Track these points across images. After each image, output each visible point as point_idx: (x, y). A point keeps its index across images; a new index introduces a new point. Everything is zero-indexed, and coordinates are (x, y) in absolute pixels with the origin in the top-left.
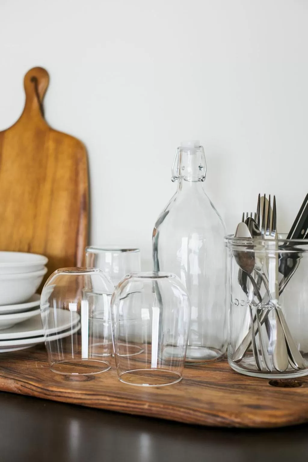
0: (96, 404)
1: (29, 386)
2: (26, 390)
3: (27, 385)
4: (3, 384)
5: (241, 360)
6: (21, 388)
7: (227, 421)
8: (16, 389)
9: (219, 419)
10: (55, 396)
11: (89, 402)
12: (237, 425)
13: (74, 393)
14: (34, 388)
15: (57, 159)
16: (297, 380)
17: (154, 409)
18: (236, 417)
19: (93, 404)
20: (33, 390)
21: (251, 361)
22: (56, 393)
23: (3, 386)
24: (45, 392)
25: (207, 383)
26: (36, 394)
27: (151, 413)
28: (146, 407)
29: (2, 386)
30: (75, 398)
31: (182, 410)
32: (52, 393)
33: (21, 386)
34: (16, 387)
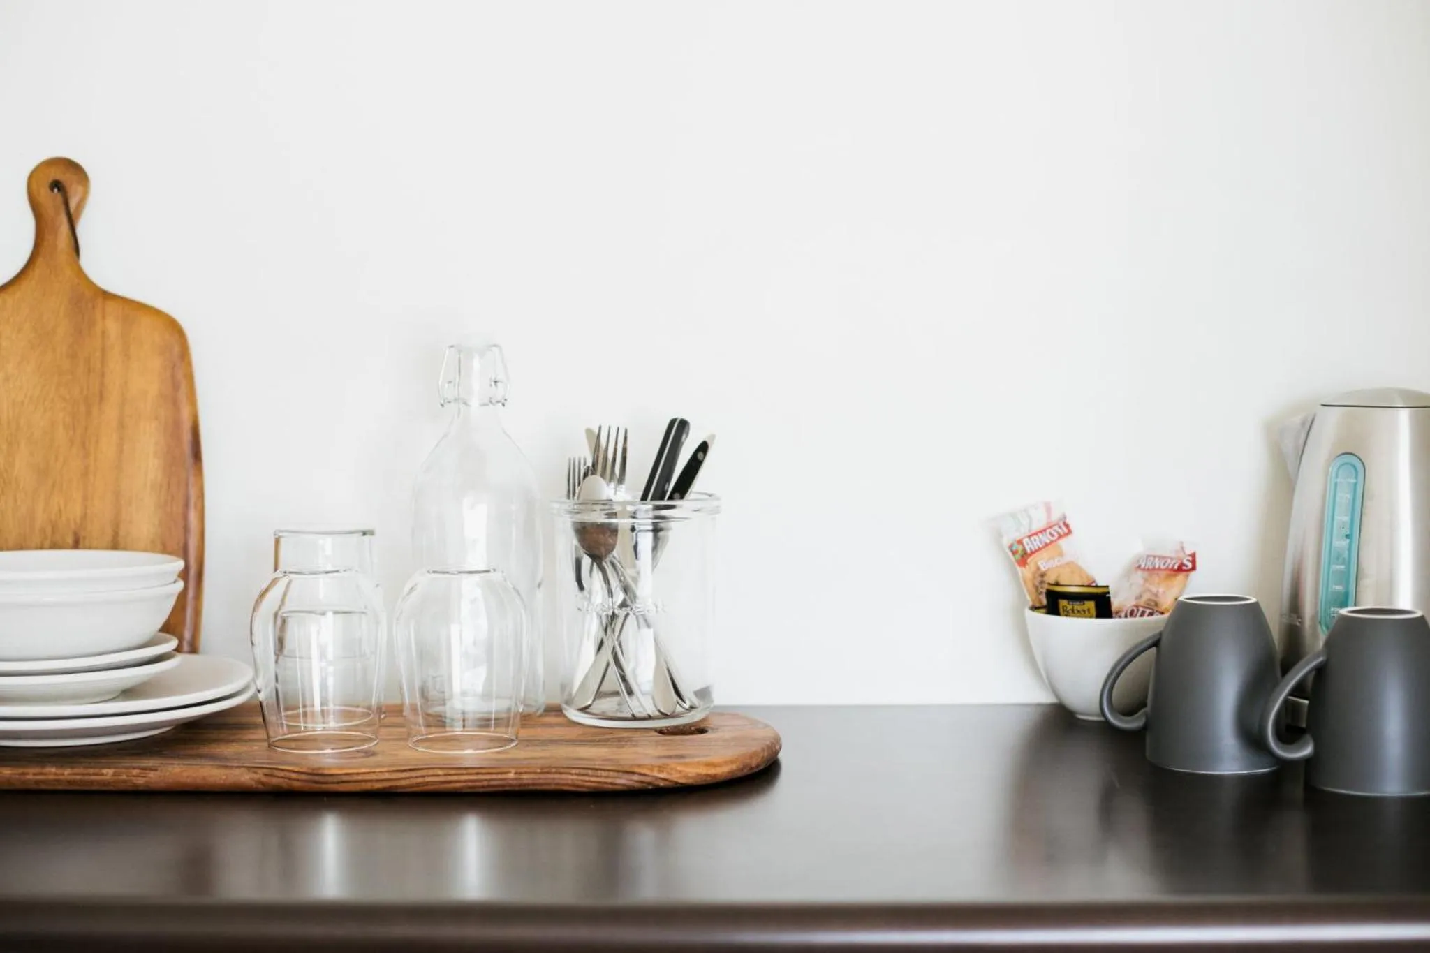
0: (418, 784)
1: (282, 774)
2: (274, 781)
3: (276, 773)
4: (224, 777)
5: (590, 706)
6: (264, 779)
7: (648, 779)
8: (253, 783)
9: (636, 777)
10: (338, 783)
11: (403, 783)
12: (662, 784)
13: (374, 772)
14: (294, 776)
15: (126, 355)
16: (693, 726)
17: (525, 776)
18: (661, 772)
19: (411, 786)
20: (290, 779)
21: (607, 705)
22: (340, 777)
23: (224, 780)
24: (316, 778)
25: (567, 741)
26: (296, 784)
27: (520, 785)
28: (511, 775)
29: (222, 782)
30: (378, 781)
31: (573, 771)
32: (330, 779)
33: (266, 775)
34: (252, 779)
